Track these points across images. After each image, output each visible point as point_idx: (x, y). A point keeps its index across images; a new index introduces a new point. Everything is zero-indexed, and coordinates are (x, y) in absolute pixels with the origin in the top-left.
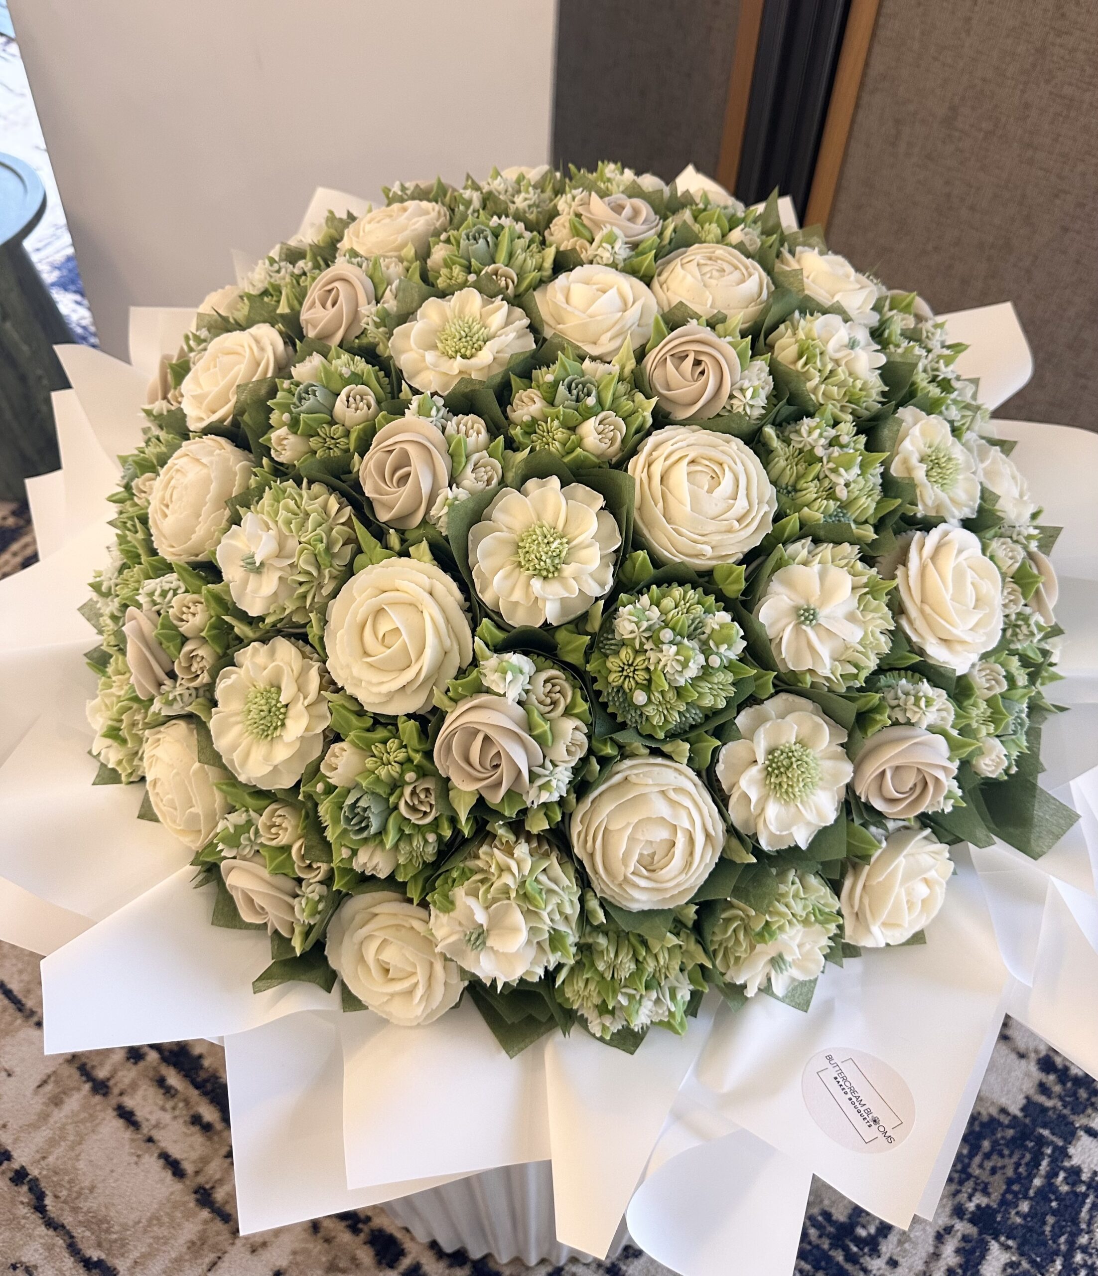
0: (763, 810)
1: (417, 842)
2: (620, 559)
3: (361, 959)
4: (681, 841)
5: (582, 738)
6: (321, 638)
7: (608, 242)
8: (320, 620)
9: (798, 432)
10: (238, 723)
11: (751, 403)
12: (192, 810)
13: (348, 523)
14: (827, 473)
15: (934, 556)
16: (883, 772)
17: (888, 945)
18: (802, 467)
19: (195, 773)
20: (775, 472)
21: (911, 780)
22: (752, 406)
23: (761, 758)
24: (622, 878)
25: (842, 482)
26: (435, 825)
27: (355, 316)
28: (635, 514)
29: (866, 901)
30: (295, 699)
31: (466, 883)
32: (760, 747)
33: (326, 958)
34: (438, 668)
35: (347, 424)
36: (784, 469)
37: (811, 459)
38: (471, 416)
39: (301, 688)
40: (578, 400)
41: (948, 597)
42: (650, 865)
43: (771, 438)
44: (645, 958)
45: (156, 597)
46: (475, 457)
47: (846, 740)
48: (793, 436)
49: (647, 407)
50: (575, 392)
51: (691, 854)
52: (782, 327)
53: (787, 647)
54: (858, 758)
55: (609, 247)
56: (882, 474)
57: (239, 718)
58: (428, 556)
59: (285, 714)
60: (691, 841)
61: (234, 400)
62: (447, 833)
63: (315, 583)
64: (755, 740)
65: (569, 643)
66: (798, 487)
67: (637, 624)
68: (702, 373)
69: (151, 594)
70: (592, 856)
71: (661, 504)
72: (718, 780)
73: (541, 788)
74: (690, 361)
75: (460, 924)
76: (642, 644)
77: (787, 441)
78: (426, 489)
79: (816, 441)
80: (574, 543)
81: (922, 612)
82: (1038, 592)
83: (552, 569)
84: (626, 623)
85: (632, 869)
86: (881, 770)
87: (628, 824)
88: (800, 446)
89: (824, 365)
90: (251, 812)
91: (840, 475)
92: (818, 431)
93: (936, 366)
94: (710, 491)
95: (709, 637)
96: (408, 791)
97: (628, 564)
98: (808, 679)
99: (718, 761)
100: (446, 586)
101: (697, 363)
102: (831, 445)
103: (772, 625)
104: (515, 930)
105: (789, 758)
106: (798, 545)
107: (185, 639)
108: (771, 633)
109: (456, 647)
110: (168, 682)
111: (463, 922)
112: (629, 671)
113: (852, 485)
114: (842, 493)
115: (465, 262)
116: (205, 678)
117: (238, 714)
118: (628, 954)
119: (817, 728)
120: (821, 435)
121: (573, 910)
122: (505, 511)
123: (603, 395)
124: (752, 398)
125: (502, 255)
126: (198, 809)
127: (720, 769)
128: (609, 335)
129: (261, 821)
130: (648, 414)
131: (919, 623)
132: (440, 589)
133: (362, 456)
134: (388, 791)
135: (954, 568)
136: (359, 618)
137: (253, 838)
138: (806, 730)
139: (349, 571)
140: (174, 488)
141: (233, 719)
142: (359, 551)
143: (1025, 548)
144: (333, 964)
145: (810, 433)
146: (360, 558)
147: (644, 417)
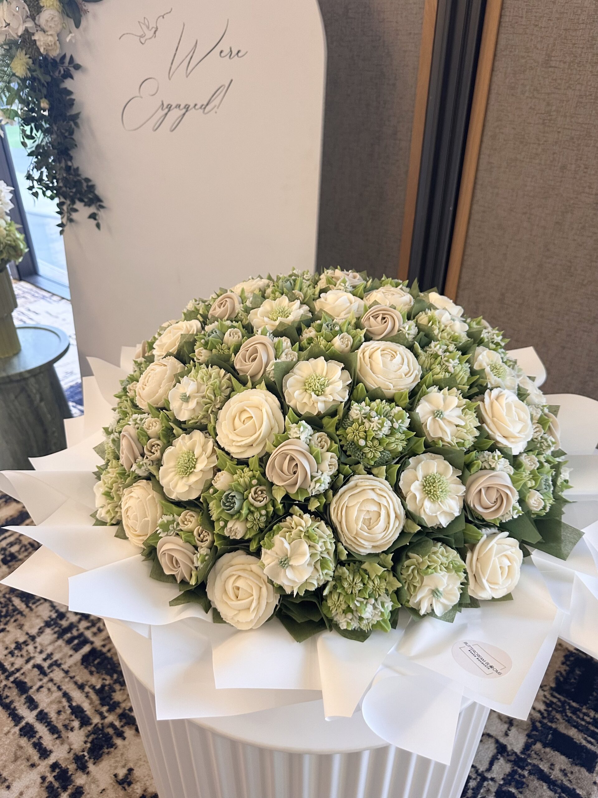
0: (423, 504)
1: (257, 515)
2: (352, 387)
3: (225, 591)
4: (383, 513)
5: (335, 461)
6: (215, 428)
7: (343, 283)
8: (214, 418)
9: (430, 348)
10: (173, 471)
11: (408, 332)
12: (146, 519)
13: (229, 379)
14: (444, 362)
15: (497, 398)
16: (480, 490)
17: (493, 598)
18: (433, 360)
19: (149, 500)
20: (421, 362)
21: (494, 495)
22: (409, 334)
23: (420, 478)
24: (355, 533)
25: (451, 365)
26: (265, 507)
27: (233, 309)
28: (358, 371)
29: (479, 566)
30: (201, 455)
31: (280, 532)
32: (420, 474)
33: (206, 593)
34: (268, 435)
35: (229, 344)
36: (425, 361)
37: (436, 356)
38: (284, 337)
39: (204, 450)
40: (331, 330)
41: (505, 414)
42: (369, 524)
43: (418, 348)
44: (368, 582)
45: (138, 421)
46: (286, 351)
47: (461, 474)
48: (428, 349)
49: (361, 334)
50: (330, 327)
51: (389, 523)
52: (421, 313)
53: (429, 427)
54: (468, 483)
55: (343, 285)
56: (470, 368)
57: (173, 469)
58: (265, 387)
59: (196, 462)
60: (388, 515)
61: (177, 345)
62: (271, 509)
63: (213, 404)
64: (417, 469)
65: (329, 423)
66: (431, 368)
67: (360, 411)
68: (385, 322)
69: (135, 420)
70: (340, 523)
71: (369, 365)
72: (400, 488)
73: (316, 482)
74: (380, 318)
75: (277, 554)
76: (362, 421)
77: (426, 352)
78: (264, 360)
79: (438, 350)
80: (331, 381)
81: (493, 421)
82: (549, 427)
83: (320, 390)
84: (355, 411)
85: (360, 526)
86: (479, 489)
87: (358, 502)
88: (431, 353)
89: (440, 326)
90: (175, 516)
91: (450, 363)
92: (439, 346)
93: (493, 337)
94: (391, 360)
95: (393, 417)
96: (253, 490)
97: (355, 391)
98: (441, 443)
99: (400, 480)
100: (273, 398)
101: (384, 318)
102: (445, 352)
103: (422, 417)
104: (304, 554)
105: (434, 479)
106: (432, 387)
107: (149, 438)
108: (422, 421)
109: (277, 425)
110: (140, 458)
111: (278, 553)
112: (357, 433)
113: (456, 368)
114: (451, 370)
115: (281, 291)
116: (158, 454)
117: (172, 468)
118: (359, 578)
119: (446, 468)
120: (440, 348)
121: (332, 548)
122: (299, 369)
123: (342, 328)
124: (408, 330)
125: (298, 287)
126: (149, 519)
127: (401, 484)
128: (344, 312)
129: (179, 519)
130: (362, 335)
131: (492, 426)
132: (269, 399)
133: (235, 355)
134: (243, 490)
135: (506, 404)
136: (233, 413)
137: (175, 527)
138: (441, 469)
139: (228, 397)
140: (150, 376)
141: (170, 470)
142: (233, 390)
143: (542, 410)
144: (210, 597)
145: (435, 347)
146: (233, 393)
147: (361, 337)
